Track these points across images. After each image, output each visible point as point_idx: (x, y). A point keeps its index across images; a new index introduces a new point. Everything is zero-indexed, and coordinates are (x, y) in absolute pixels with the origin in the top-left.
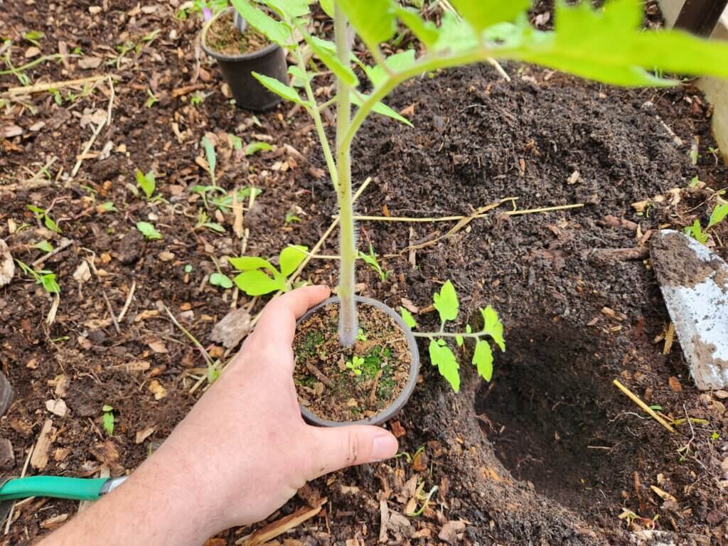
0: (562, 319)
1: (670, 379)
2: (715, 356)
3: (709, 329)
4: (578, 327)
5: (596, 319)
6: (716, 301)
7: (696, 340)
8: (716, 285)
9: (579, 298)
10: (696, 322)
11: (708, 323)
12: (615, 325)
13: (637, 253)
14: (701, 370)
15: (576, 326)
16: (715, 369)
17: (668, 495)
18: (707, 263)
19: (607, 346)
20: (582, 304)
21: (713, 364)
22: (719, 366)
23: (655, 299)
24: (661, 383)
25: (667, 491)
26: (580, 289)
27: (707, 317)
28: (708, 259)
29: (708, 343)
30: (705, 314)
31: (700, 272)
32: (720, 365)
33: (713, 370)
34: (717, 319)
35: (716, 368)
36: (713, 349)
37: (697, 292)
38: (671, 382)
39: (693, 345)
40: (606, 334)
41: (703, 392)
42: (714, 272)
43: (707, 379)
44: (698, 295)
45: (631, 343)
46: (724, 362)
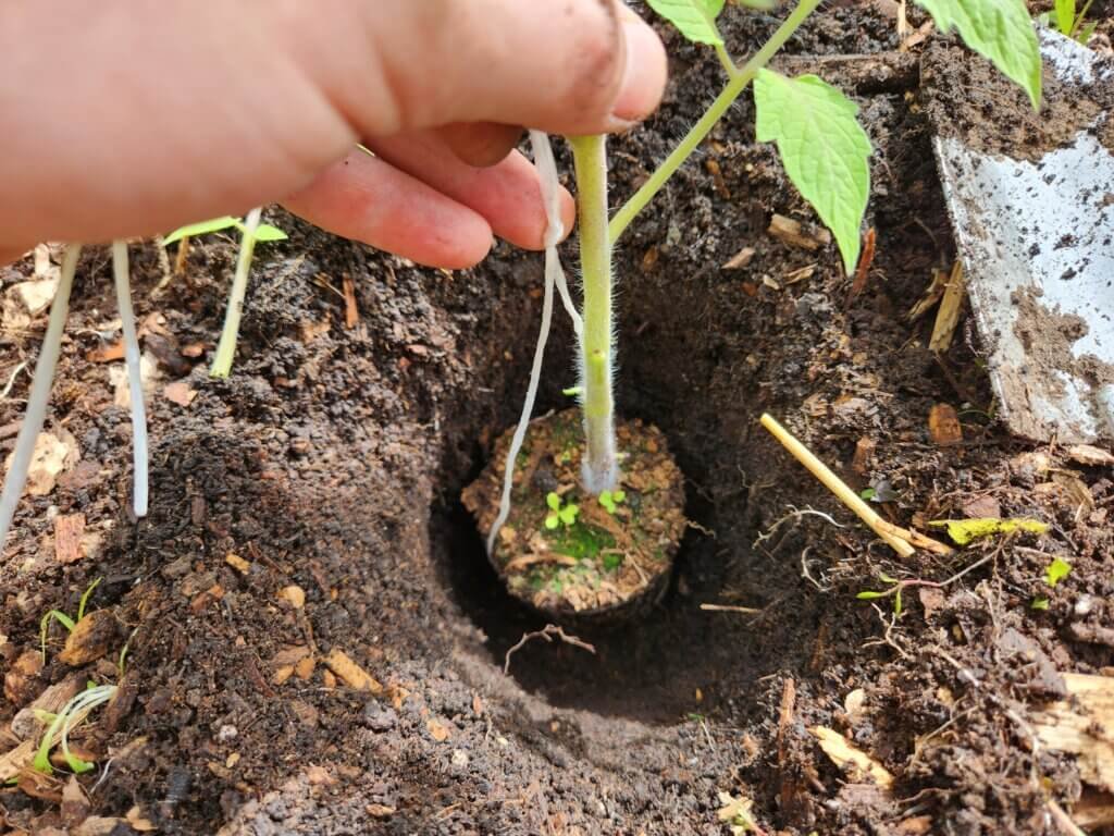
0: (664, 259)
1: (934, 411)
2: (1079, 349)
3: (1069, 275)
4: (703, 279)
5: (747, 252)
6: (1099, 196)
7: (1025, 301)
8: (1104, 152)
9: (708, 192)
10: (1035, 251)
11: (1071, 256)
12: (799, 264)
13: (885, 68)
14: (1025, 379)
15: (697, 275)
16: (1076, 387)
17: (862, 759)
18: (1086, 90)
19: (774, 330)
20: (715, 211)
21: (1070, 369)
22: (1091, 378)
23: (918, 187)
24: (903, 423)
25: (863, 747)
26: (713, 165)
27: (1067, 241)
28: (1088, 79)
29: (1062, 311)
30: (1064, 232)
31: (1061, 116)
32: (1092, 373)
33: (1069, 388)
34: (1098, 245)
35: (1080, 382)
36: (1075, 330)
37: (1048, 171)
38: (933, 420)
39: (1015, 313)
40: (770, 291)
41: (1028, 445)
42: (1104, 114)
43: (1046, 410)
44: (1049, 180)
45: (840, 317)
46: (1107, 368)
